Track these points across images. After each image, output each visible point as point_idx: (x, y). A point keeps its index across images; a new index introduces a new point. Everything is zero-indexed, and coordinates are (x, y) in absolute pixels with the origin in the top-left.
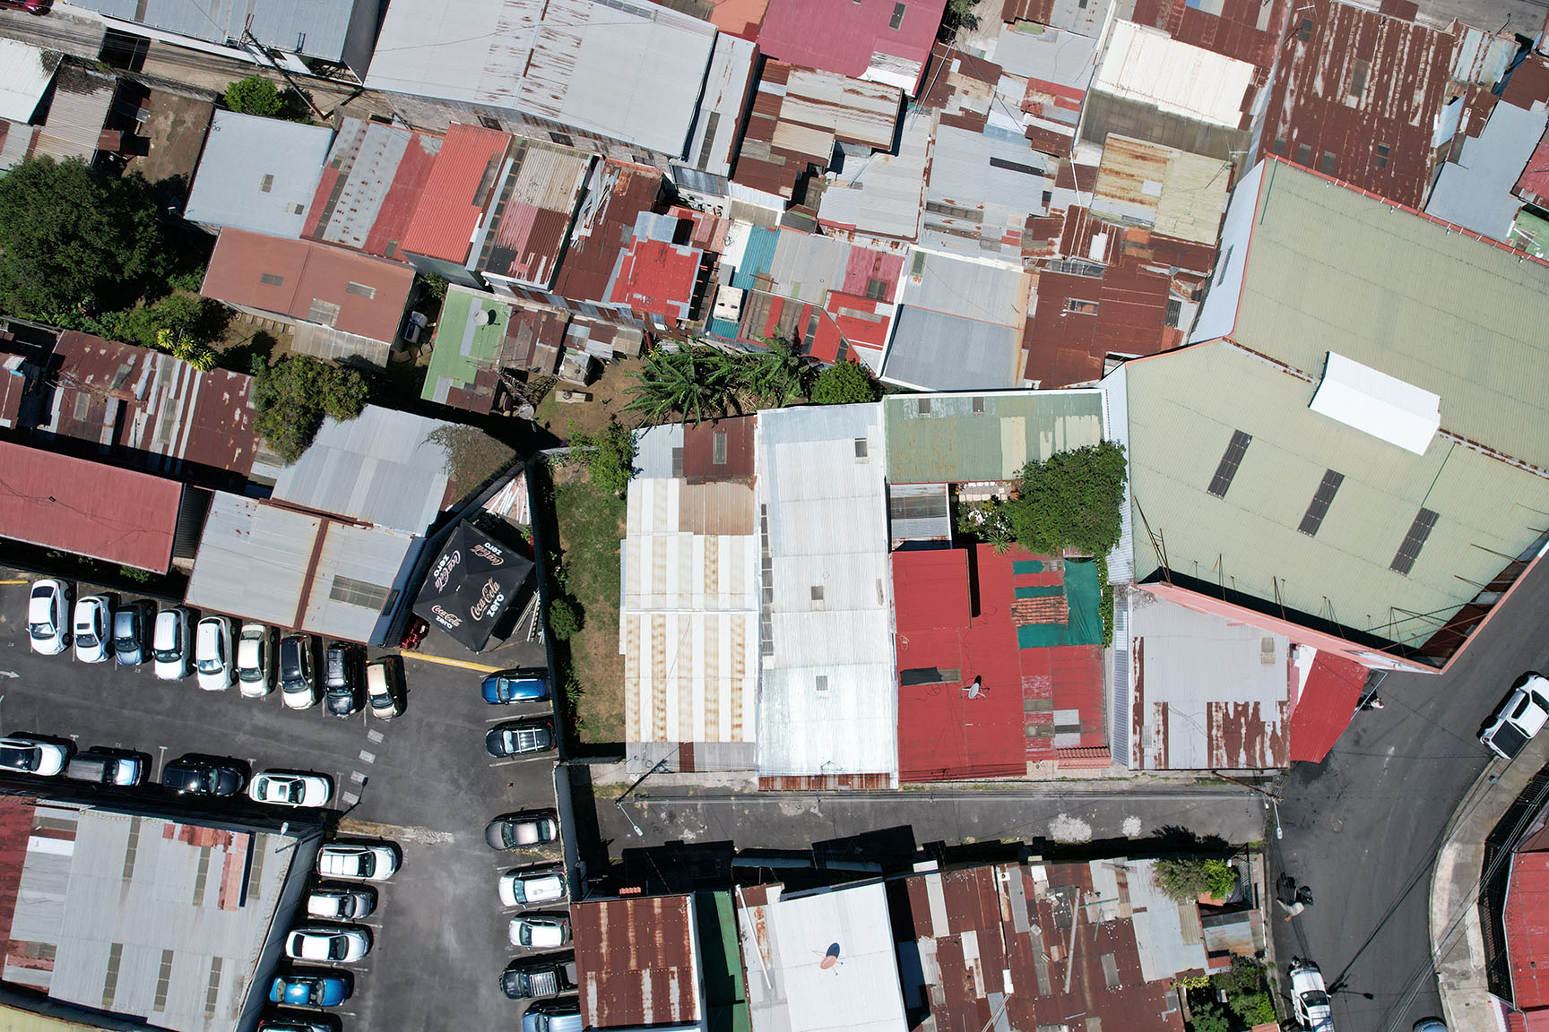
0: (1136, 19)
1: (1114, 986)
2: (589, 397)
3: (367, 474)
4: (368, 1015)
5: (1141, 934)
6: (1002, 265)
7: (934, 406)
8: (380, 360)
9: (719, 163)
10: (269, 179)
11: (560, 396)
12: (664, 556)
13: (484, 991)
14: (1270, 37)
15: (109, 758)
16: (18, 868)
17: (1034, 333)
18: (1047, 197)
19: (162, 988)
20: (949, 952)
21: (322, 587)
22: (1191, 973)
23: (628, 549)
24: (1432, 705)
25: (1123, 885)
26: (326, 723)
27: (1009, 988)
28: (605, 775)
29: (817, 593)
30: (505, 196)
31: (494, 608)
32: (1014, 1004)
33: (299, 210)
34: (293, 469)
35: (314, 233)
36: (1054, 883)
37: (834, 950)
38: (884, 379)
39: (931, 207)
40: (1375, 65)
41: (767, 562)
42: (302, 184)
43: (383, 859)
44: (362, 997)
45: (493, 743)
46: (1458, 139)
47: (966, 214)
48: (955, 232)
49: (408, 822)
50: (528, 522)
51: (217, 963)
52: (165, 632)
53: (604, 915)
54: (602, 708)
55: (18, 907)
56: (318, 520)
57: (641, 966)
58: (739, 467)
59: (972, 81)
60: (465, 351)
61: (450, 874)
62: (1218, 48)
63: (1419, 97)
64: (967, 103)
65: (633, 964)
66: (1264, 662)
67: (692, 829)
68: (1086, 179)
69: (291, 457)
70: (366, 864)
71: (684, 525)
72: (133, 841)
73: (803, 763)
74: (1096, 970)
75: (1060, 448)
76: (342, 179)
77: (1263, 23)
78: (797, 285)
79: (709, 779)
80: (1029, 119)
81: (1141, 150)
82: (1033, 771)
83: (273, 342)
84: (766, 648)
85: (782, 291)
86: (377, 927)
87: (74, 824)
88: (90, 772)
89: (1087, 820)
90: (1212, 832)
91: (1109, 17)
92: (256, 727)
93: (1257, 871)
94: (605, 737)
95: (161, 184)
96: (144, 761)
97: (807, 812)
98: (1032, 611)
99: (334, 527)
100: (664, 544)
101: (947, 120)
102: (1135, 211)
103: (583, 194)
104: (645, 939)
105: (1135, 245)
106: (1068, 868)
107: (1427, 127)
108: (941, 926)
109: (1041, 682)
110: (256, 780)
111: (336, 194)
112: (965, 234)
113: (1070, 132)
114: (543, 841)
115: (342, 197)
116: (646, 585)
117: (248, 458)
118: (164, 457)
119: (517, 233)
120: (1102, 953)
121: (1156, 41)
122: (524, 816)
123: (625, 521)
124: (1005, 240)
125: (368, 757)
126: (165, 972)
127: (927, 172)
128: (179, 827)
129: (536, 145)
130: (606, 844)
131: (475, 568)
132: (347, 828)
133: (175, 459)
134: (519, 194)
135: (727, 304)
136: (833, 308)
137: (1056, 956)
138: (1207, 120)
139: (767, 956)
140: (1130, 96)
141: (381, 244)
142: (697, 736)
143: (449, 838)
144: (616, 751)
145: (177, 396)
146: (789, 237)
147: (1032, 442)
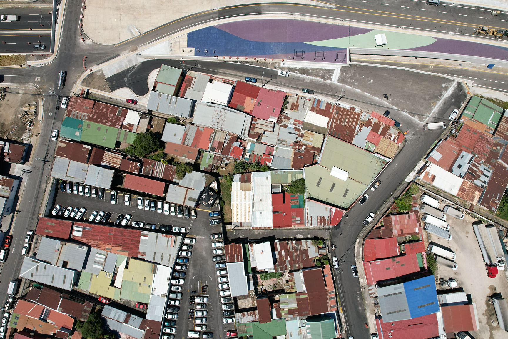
0: (311, 110)
1: (304, 259)
2: (225, 169)
3: (193, 182)
4: (191, 265)
5: (309, 251)
6: (290, 149)
7: (278, 172)
8: (193, 163)
9: (246, 135)
10: (175, 134)
11: (221, 169)
12: (238, 194)
13: (209, 261)
14: (332, 113)
15: (151, 225)
16: (139, 241)
17: (294, 160)
18: (297, 138)
19: (162, 259)
20: (280, 253)
21: (187, 199)
22: (316, 257)
23: (232, 193)
24: (356, 218)
25: (306, 244)
26: (184, 220)
27: (289, 259)
28: (228, 227)
29: (261, 200)
30: (214, 139)
31: (212, 202)
32: (290, 261)
33: (180, 139)
34: (182, 181)
35: (183, 143)
36: (296, 244)
37: (263, 251)
38: (271, 167)
39: (278, 140)
40: (348, 118)
41: (253, 195)
42: (181, 135)
43: (194, 240)
44: (190, 262)
45: (211, 222)
46: (358, 131)
47: (284, 141)
48: (282, 144)
49: (197, 235)
50: (217, 188)
51: (170, 255)
52: (159, 205)
53: (229, 247)
54: (228, 217)
55: (140, 247)
56: (186, 189)
57: (235, 254)
58: (249, 181)
59: (285, 120)
60: (207, 162)
61: (204, 243)
62: (324, 115)
63: (354, 123)
64: (285, 123)
65: (234, 254)
66: (326, 210)
67: (242, 236)
68: (302, 135)
69: (181, 179)
70: (192, 241)
71: (241, 189)
72: (157, 237)
73: (258, 225)
74: (302, 256)
75: (296, 179)
76: (187, 135)
77: (331, 111)
78: (258, 152)
79: (244, 228)
80: (294, 126)
81: (310, 133)
82: (293, 227)
83: (174, 159)
84: (253, 208)
85: (256, 153)
86: (192, 251)
87: (148, 235)
88: (148, 227)
89: (302, 235)
90: (322, 237)
91: (307, 109)
92: (173, 220)
93: (328, 243)
94: (228, 222)
95: (155, 133)
96: (156, 225)
97: (259, 233)
98: (293, 203)
99: (189, 189)
100: (238, 192)
101: (281, 126)
102: (309, 142)
103: (225, 139)
104: (235, 250)
105: (309, 147)
106: (298, 241)
107: (355, 128)
108: (279, 249)
109: (294, 213)
110: (174, 228)
111: (186, 137)
112: (284, 144)
113: (300, 128)
114: (219, 237)
115: (187, 137)
116: (235, 198)
117: (173, 178)
118: (159, 178)
119: (216, 145)
120: (303, 254)
121: (314, 114)
122: (216, 234)
123: (232, 188)
124: (290, 145)
125: (191, 225)
126: (162, 256)
127: (278, 135)
128: (164, 235)
129: (218, 131)
130: (228, 238)
131: (209, 196)
132: (188, 236)
133: (161, 178)
134: (216, 139)
135: (247, 156)
136: (263, 156)
137: (296, 254)
138: (322, 126)
139: (253, 254)
140: (310, 123)
141: (194, 145)
142: (243, 221)
143: (204, 237)
144: (231, 224)
145: (161, 168)
146: (257, 144)
147: (292, 178)
